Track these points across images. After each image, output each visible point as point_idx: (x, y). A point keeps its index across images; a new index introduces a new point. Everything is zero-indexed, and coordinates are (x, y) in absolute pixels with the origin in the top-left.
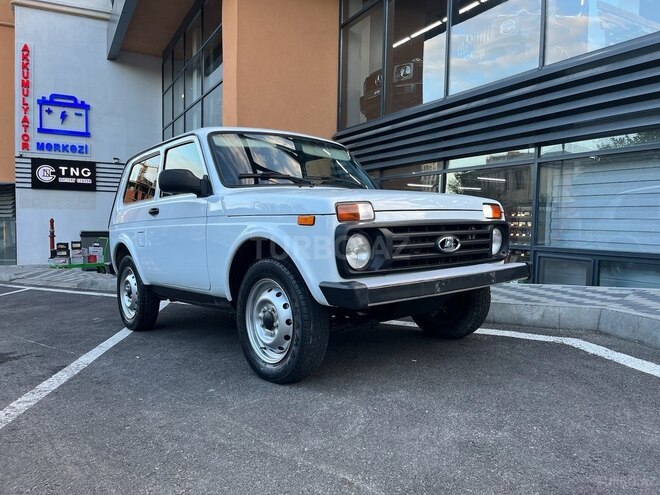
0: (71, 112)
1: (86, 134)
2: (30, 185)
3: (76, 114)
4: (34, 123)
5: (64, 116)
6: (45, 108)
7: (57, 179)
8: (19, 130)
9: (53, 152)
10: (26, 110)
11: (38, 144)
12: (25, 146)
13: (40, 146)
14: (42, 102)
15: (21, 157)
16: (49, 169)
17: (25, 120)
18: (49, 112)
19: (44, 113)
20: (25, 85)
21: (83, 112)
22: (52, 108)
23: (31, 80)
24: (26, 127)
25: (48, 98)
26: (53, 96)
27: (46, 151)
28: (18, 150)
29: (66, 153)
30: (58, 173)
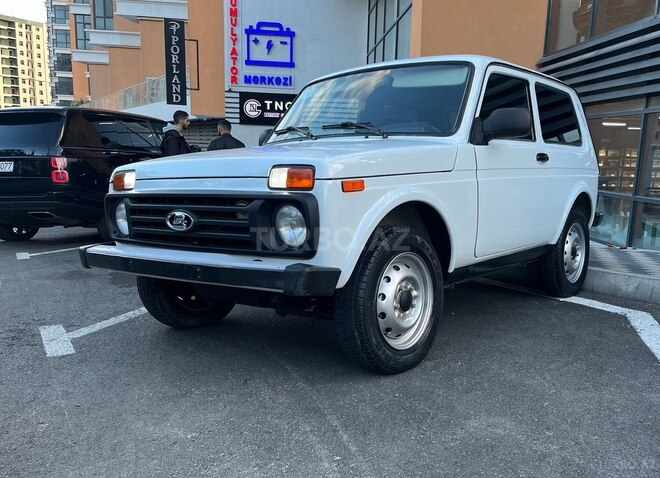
0: (276, 40)
1: (291, 65)
2: (238, 121)
3: (281, 43)
4: (242, 56)
5: (270, 46)
6: (253, 37)
7: (262, 114)
8: (228, 64)
9: (259, 85)
10: (234, 41)
11: (246, 77)
12: (234, 80)
13: (248, 80)
14: (249, 31)
15: (230, 91)
16: (255, 103)
17: (234, 52)
18: (256, 41)
19: (251, 43)
20: (234, 13)
21: (287, 39)
22: (259, 37)
23: (239, 8)
24: (235, 59)
25: (255, 27)
26: (260, 24)
27: (253, 85)
28: (228, 84)
29: (271, 86)
30: (263, 108)
